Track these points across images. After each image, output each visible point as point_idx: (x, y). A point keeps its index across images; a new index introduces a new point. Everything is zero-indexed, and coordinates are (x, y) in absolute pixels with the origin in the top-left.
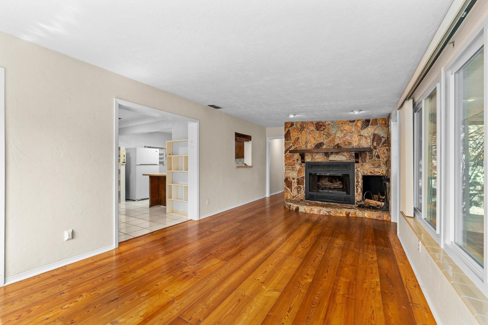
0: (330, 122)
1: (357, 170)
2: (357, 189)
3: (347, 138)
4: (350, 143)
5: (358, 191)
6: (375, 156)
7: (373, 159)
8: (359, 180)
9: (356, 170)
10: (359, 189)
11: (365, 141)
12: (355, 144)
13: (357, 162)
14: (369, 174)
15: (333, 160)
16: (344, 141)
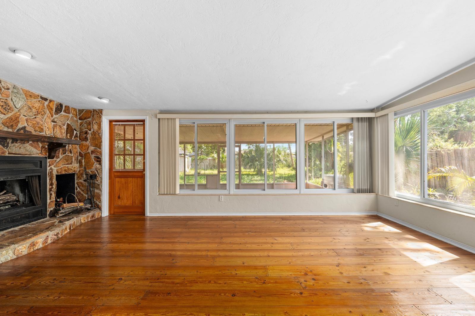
0: (10, 86)
1: (51, 169)
2: (51, 195)
3: (38, 121)
4: (42, 130)
5: (51, 197)
6: (68, 150)
7: (66, 154)
8: (53, 182)
9: (48, 168)
10: (53, 193)
11: (59, 130)
12: (48, 133)
13: (51, 157)
14: (64, 173)
15: (17, 153)
16: (33, 124)
